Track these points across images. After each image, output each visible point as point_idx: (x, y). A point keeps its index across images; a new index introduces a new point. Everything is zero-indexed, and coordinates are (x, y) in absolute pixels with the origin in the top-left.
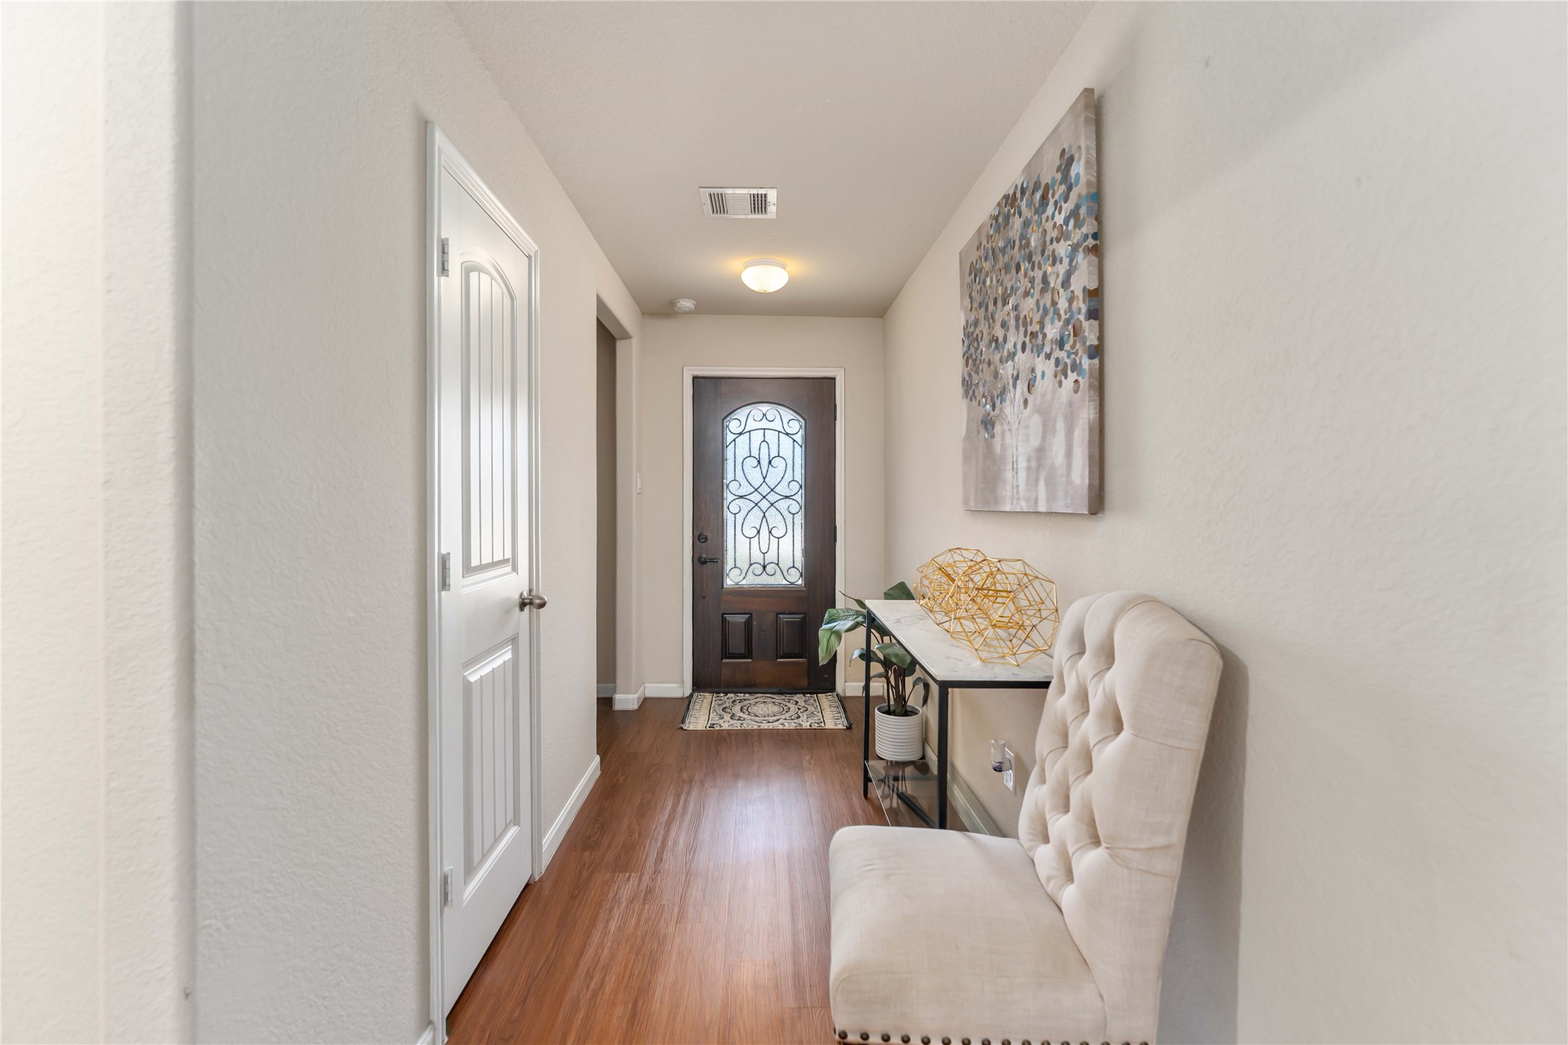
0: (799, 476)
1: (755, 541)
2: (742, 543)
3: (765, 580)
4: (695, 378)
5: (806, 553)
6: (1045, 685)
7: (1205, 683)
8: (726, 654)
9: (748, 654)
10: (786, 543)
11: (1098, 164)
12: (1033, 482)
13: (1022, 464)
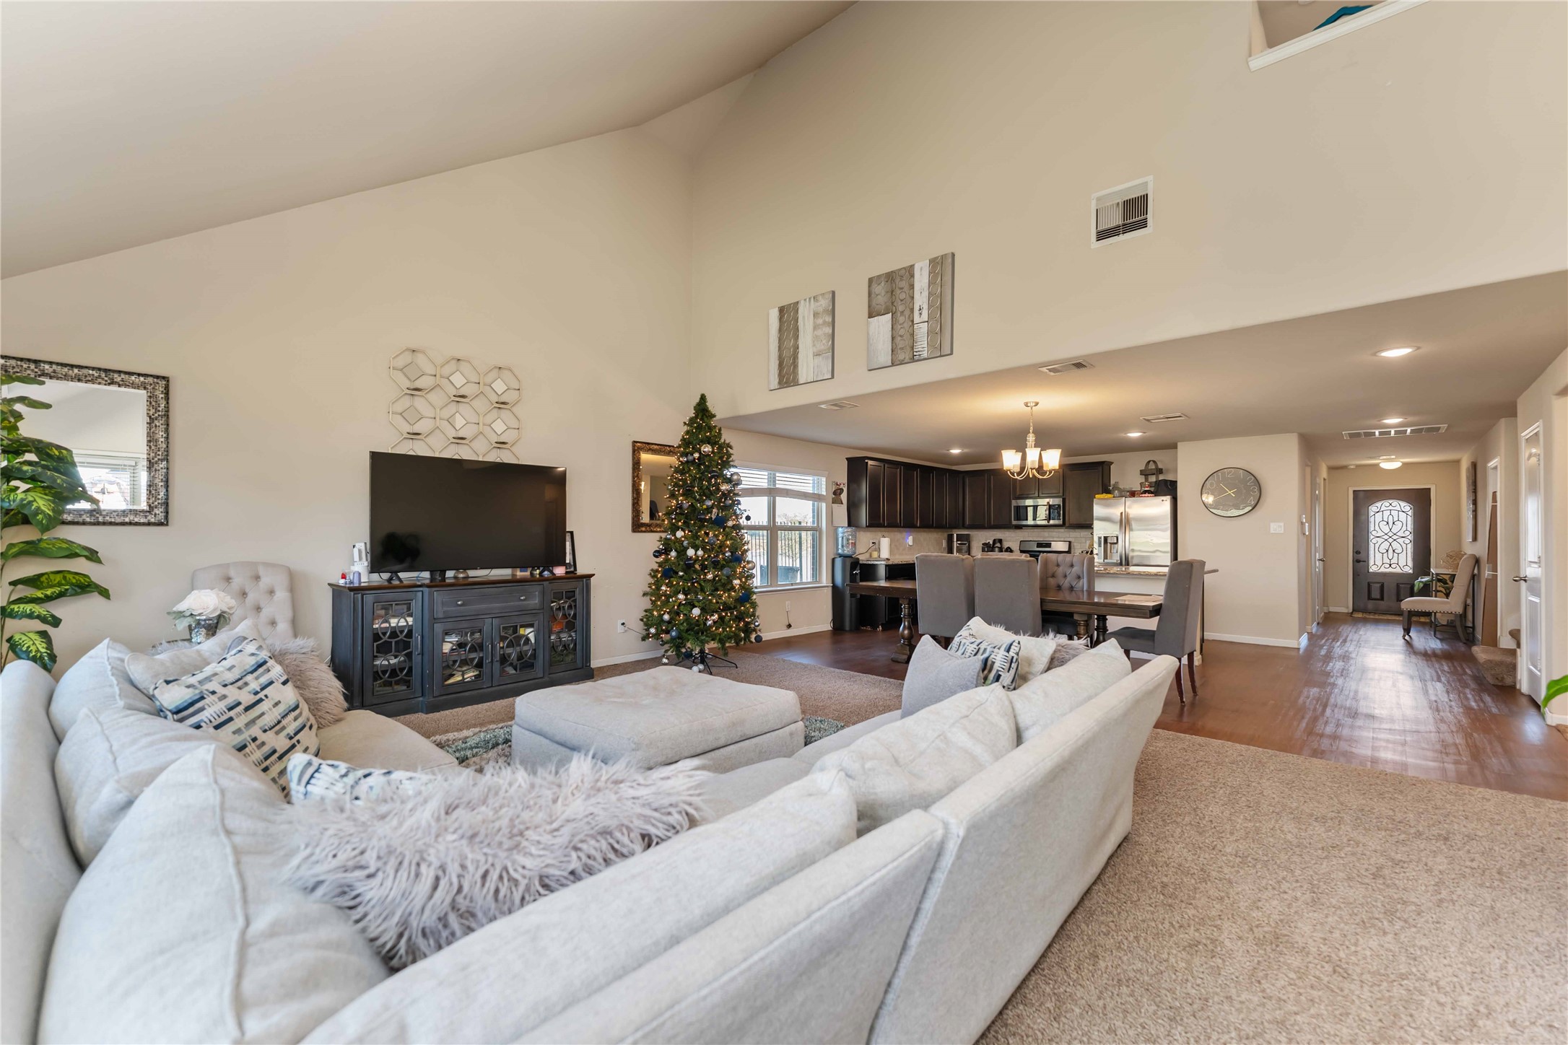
0: (1410, 527)
1: (1385, 555)
2: (1378, 556)
3: (1390, 570)
4: (1354, 491)
5: (1414, 560)
8: (1370, 598)
9: (1382, 599)
10: (1403, 556)
11: (1475, 476)
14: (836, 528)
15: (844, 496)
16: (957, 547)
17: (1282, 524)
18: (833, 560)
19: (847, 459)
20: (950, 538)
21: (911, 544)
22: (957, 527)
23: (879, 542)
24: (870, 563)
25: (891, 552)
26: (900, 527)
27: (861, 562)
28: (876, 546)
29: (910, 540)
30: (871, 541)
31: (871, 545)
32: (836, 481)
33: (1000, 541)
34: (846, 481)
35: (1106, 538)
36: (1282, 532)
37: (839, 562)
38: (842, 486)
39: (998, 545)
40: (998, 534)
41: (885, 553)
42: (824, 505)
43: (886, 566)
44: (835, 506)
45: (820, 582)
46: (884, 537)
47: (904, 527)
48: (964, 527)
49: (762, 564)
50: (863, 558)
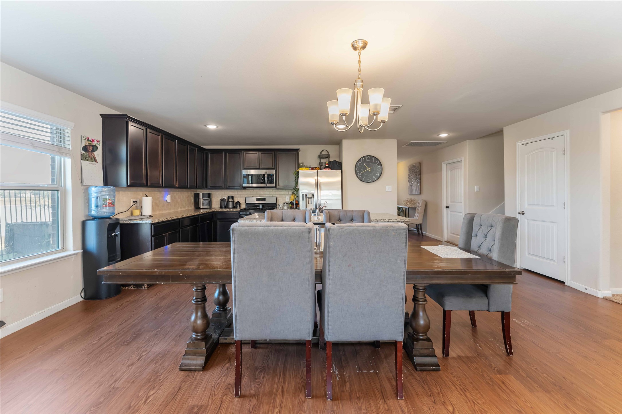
6: (416, 208)
7: (425, 204)
11: (420, 168)
12: (416, 192)
13: (415, 190)
14: (87, 189)
15: (98, 154)
16: (202, 202)
17: (391, 186)
18: (84, 224)
19: (102, 116)
20: (197, 196)
21: (169, 201)
22: (201, 188)
23: (141, 202)
24: (132, 222)
25: (154, 209)
26: (162, 187)
27: (121, 222)
28: (138, 204)
29: (168, 198)
30: (132, 200)
31: (132, 203)
32: (87, 136)
33: (232, 197)
34: (100, 138)
35: (306, 195)
36: (391, 191)
37: (92, 226)
38: (95, 143)
39: (231, 200)
40: (230, 193)
41: (148, 210)
42: (68, 161)
43: (152, 224)
44: (85, 163)
45: (64, 249)
46: (146, 196)
47: (165, 187)
48: (206, 187)
49: (9, 221)
50: (123, 218)
